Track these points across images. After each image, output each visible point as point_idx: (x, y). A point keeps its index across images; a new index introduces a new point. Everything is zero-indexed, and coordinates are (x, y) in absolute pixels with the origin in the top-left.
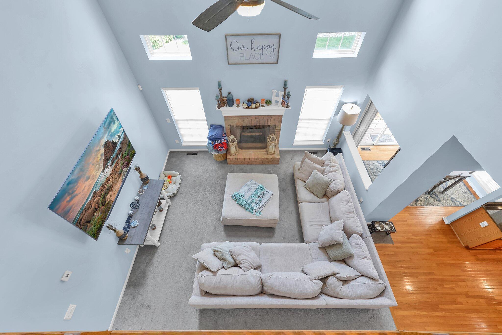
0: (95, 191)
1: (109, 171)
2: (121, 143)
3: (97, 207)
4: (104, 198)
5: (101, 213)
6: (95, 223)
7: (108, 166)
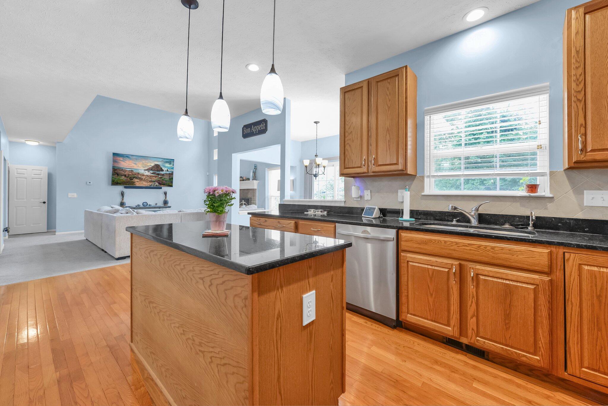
0: (133, 171)
1: (147, 173)
2: (166, 173)
3: (127, 175)
4: (134, 177)
5: (126, 180)
6: (119, 179)
7: (149, 171)
